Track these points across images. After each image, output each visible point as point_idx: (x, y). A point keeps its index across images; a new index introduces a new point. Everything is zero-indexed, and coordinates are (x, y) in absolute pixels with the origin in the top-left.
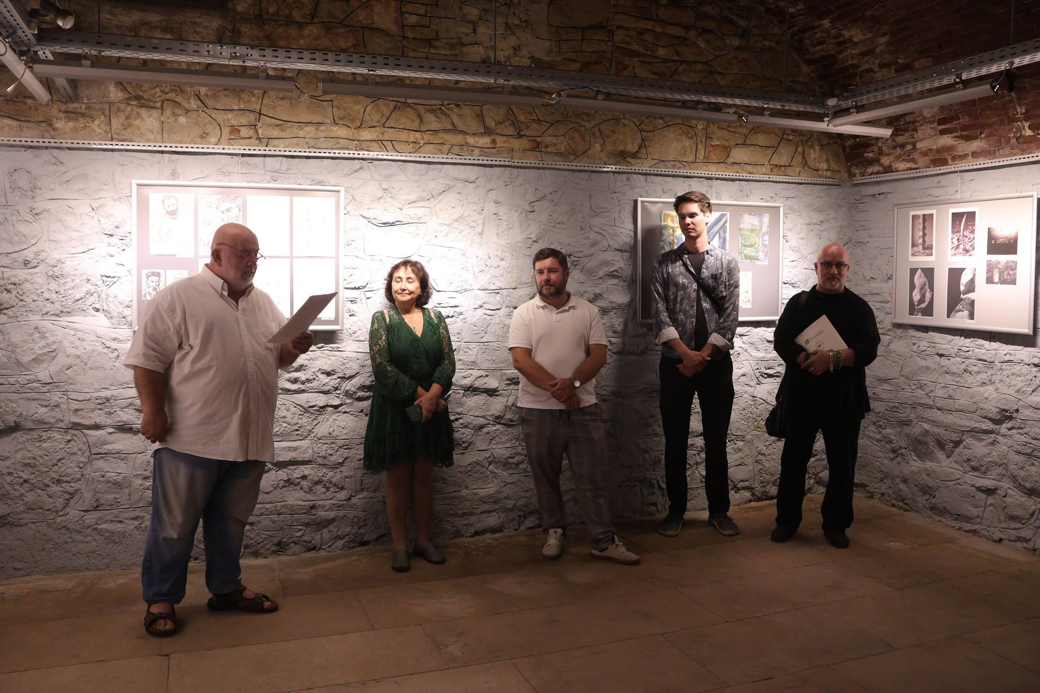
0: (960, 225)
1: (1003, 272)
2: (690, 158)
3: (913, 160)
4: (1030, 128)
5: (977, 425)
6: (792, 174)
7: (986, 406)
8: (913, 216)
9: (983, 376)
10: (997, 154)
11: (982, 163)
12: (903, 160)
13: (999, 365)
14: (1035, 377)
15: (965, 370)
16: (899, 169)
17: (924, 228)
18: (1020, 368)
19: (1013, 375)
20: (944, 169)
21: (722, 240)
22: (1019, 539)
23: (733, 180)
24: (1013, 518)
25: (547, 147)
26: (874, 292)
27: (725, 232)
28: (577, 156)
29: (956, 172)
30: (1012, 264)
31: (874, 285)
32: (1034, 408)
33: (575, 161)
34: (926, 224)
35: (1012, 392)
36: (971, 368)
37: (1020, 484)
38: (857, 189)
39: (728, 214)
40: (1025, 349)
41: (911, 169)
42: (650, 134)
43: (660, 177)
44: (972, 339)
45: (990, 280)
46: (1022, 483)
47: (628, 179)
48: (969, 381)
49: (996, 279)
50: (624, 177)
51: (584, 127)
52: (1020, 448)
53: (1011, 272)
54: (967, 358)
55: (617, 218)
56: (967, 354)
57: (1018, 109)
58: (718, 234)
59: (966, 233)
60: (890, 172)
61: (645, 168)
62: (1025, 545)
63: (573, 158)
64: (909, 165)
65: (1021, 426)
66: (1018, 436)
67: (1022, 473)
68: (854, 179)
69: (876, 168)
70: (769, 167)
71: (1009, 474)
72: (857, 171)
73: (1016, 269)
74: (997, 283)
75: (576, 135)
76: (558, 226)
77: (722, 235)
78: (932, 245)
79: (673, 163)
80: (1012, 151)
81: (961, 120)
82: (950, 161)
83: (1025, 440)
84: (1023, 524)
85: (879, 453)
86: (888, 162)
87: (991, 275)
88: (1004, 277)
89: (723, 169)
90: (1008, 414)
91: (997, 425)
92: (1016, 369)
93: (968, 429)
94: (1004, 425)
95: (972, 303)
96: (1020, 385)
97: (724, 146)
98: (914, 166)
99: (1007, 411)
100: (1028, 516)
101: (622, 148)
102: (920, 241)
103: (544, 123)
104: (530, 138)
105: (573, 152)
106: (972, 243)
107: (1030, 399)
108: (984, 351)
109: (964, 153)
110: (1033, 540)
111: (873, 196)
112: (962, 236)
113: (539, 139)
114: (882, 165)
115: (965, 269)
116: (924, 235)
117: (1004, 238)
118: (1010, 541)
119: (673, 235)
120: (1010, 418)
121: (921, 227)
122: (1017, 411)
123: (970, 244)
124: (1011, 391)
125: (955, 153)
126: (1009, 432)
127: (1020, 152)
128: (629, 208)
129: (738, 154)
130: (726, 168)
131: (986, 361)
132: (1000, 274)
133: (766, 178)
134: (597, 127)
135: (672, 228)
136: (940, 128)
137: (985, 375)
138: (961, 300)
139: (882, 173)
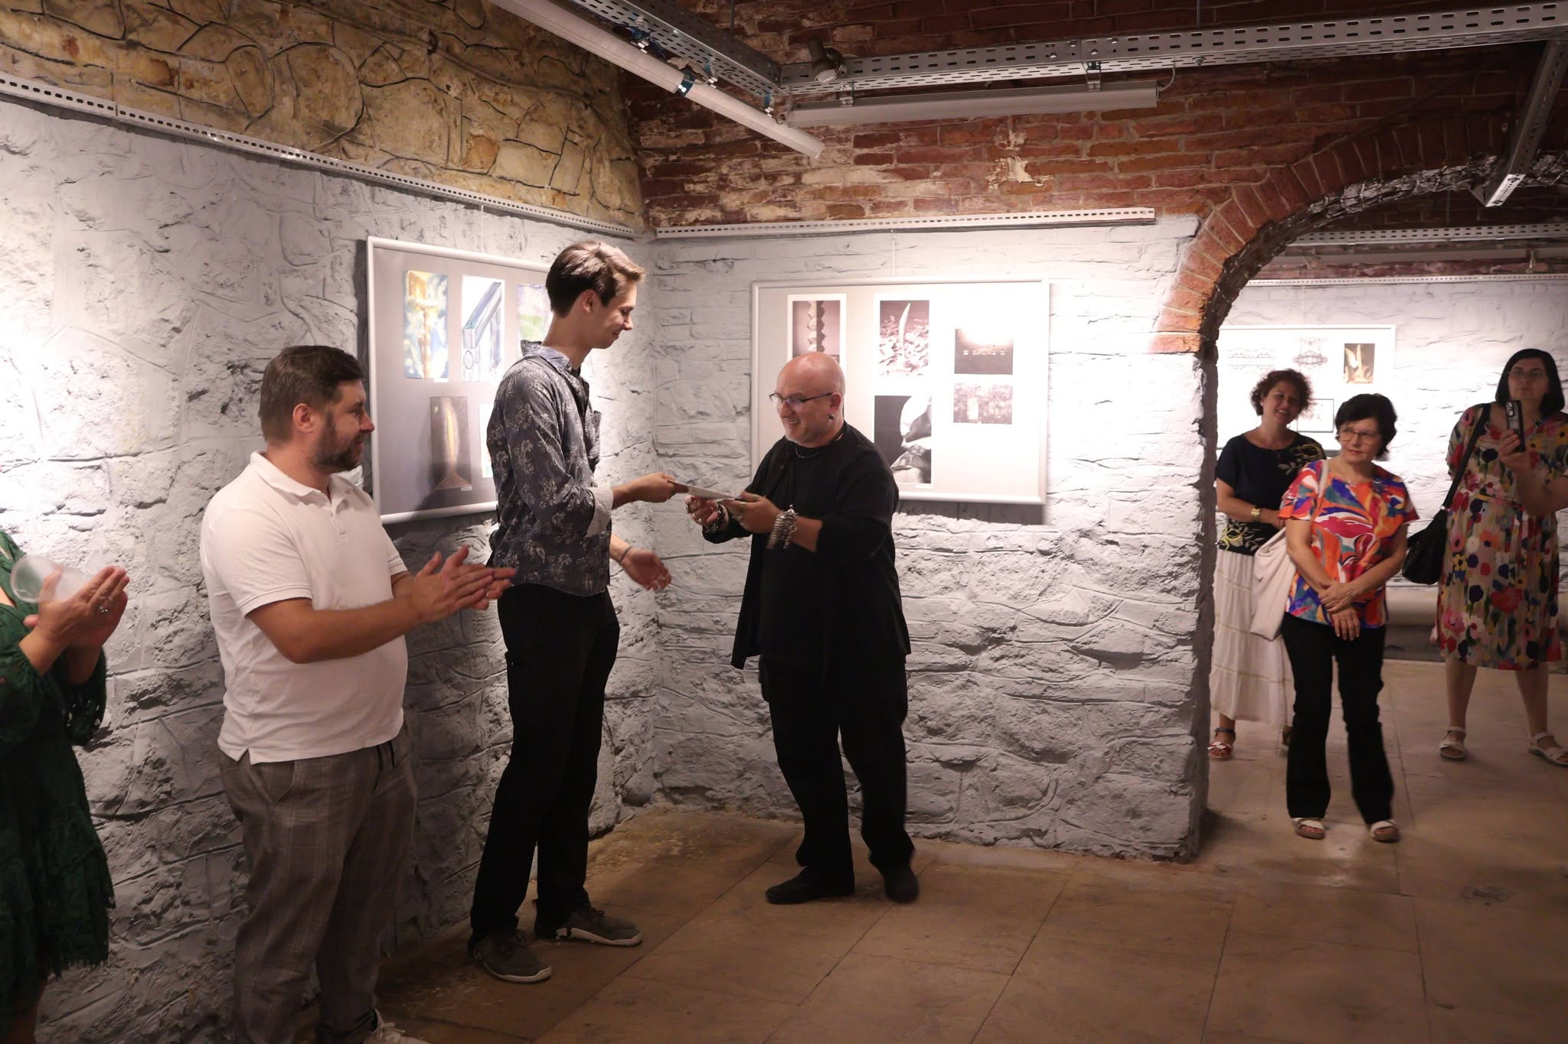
0: (897, 322)
1: (987, 403)
2: (438, 159)
3: (792, 205)
4: (1026, 169)
5: (937, 659)
6: (578, 210)
7: (957, 626)
8: (795, 304)
9: (945, 576)
10: (960, 207)
11: (935, 219)
12: (769, 202)
13: (977, 557)
14: (1043, 571)
15: (910, 569)
16: (760, 217)
17: (820, 325)
18: (1015, 559)
19: (1002, 570)
20: (858, 225)
21: (494, 337)
22: (1027, 833)
23: (502, 213)
24: (1011, 802)
25: (190, 85)
26: (708, 438)
27: (498, 323)
28: (252, 121)
29: (888, 231)
30: (1003, 390)
31: (703, 424)
32: (1046, 621)
33: (249, 132)
34: (824, 319)
35: (1004, 600)
36: (922, 565)
37: (1023, 747)
38: (664, 248)
39: (503, 282)
40: (1024, 527)
41: (787, 219)
42: (375, 92)
43: (396, 194)
44: (923, 516)
45: (960, 417)
46: (1027, 744)
47: (344, 191)
48: (916, 587)
49: (973, 413)
50: (337, 183)
51: (261, 49)
52: (1020, 689)
53: (1002, 404)
54: (913, 548)
55: (329, 280)
56: (914, 542)
57: (1012, 137)
58: (488, 327)
59: (910, 336)
60: (738, 221)
61: (371, 169)
62: (1038, 840)
63: (244, 123)
64: (781, 212)
65: (1022, 653)
66: (1015, 669)
67: (1027, 728)
68: (658, 229)
69: (706, 213)
70: (551, 193)
71: (998, 731)
72: (663, 216)
73: (1010, 398)
74: (975, 422)
75: (247, 66)
76: (220, 292)
77: (495, 329)
78: (838, 356)
79: (414, 164)
80: (988, 204)
81: (901, 144)
82: (868, 212)
83: (1031, 674)
84: (1031, 808)
85: (731, 728)
86: (738, 203)
87: (963, 407)
88: (987, 412)
89: (488, 189)
90: (996, 635)
91: (973, 654)
92: (1009, 560)
93: (921, 667)
94: (984, 654)
95: (927, 456)
96: (1018, 586)
97: (489, 140)
98: (792, 214)
99: (994, 631)
100: (1039, 795)
101: (324, 115)
102: (813, 348)
103: (183, 21)
104: (154, 55)
105: (242, 108)
106: (923, 354)
107: (1036, 607)
108: (949, 535)
109: (898, 199)
110: (1051, 831)
111: (702, 263)
112: (902, 341)
113: (173, 62)
114: (722, 209)
115: (909, 397)
116: (821, 337)
117: (988, 347)
118: (1010, 839)
119: (425, 325)
120: (999, 641)
121: (813, 322)
122: (1013, 629)
123: (920, 355)
124: (1002, 597)
125: (879, 199)
126: (996, 664)
127: (1005, 208)
128: (348, 257)
129: (511, 161)
130: (493, 186)
131: (951, 551)
132: (980, 406)
133: (547, 213)
134: (283, 57)
135: (423, 309)
136: (859, 152)
137: (948, 574)
138: (904, 450)
139: (718, 223)
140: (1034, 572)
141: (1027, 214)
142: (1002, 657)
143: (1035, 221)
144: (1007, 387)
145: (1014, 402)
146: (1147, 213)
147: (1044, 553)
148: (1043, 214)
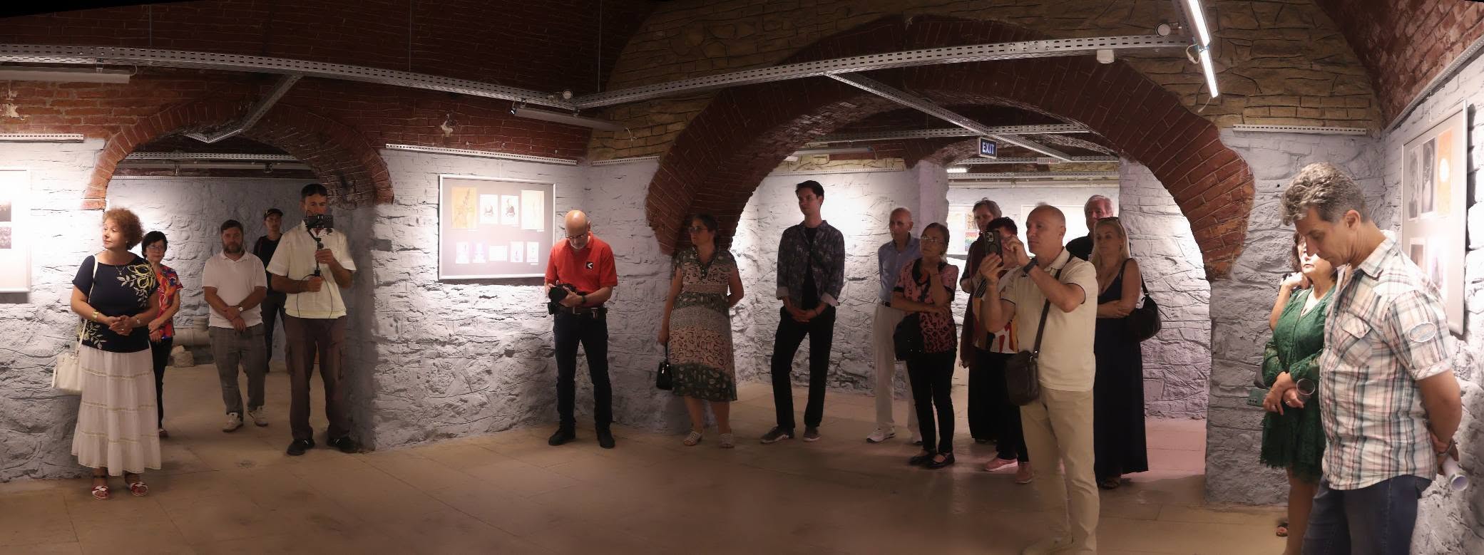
140: (23, 329)
141: (16, 135)
142: (7, 378)
143: (20, 138)
144: (8, 228)
145: (13, 236)
146: (80, 137)
147: (28, 319)
148: (25, 135)
